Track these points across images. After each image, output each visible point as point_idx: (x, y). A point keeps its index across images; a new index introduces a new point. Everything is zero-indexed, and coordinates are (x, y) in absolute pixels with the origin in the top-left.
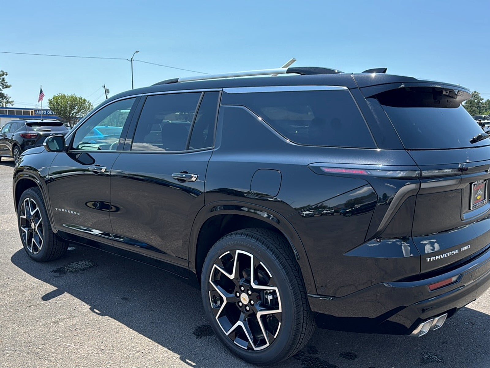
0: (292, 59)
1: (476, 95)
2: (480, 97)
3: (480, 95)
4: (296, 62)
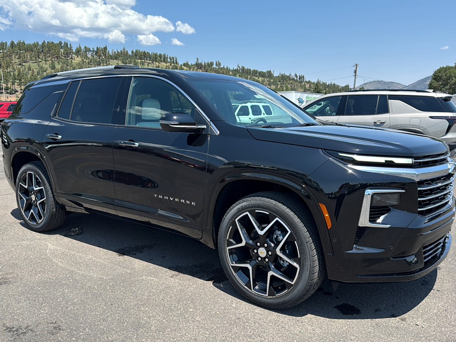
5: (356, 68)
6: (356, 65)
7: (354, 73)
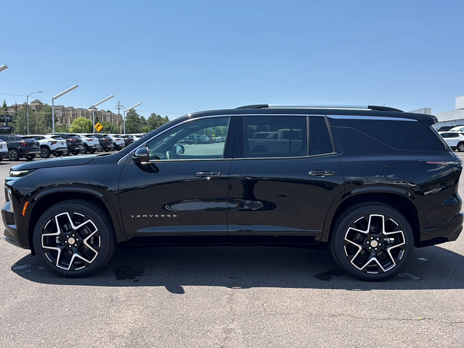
0: (4, 65)
1: (134, 111)
2: (137, 114)
3: (136, 112)
4: (7, 69)
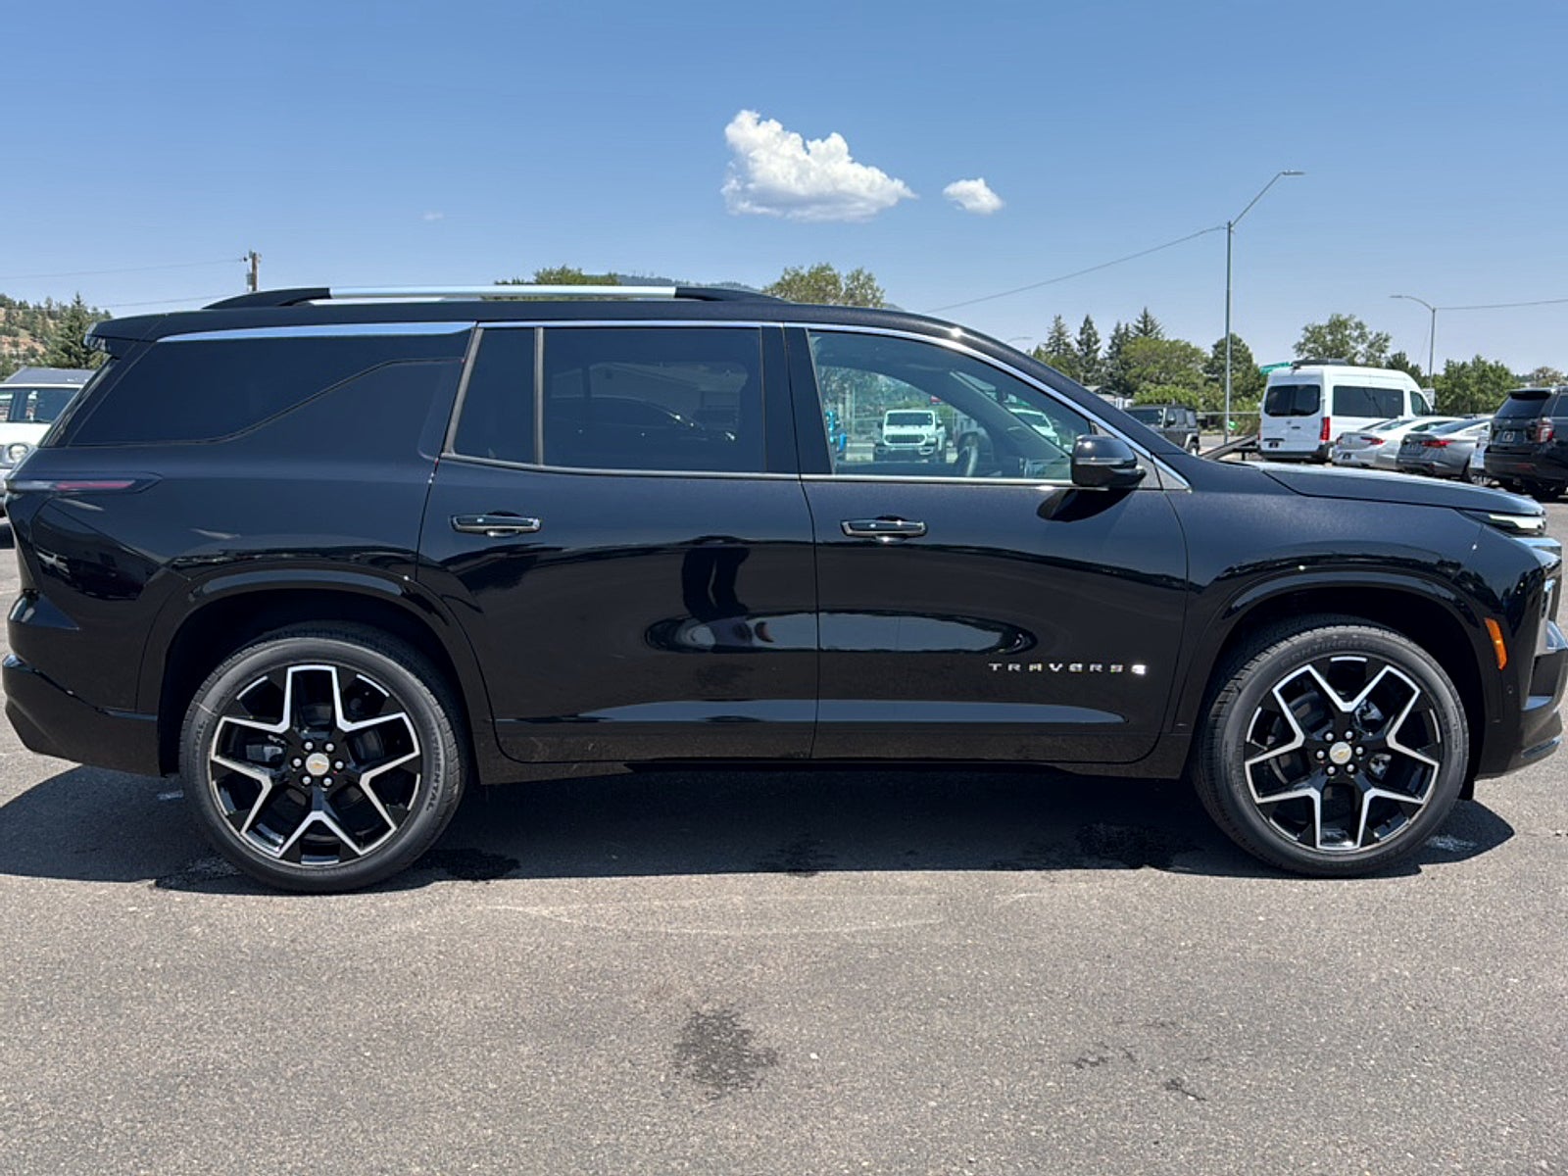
5: (254, 267)
6: (254, 257)
7: (249, 283)
